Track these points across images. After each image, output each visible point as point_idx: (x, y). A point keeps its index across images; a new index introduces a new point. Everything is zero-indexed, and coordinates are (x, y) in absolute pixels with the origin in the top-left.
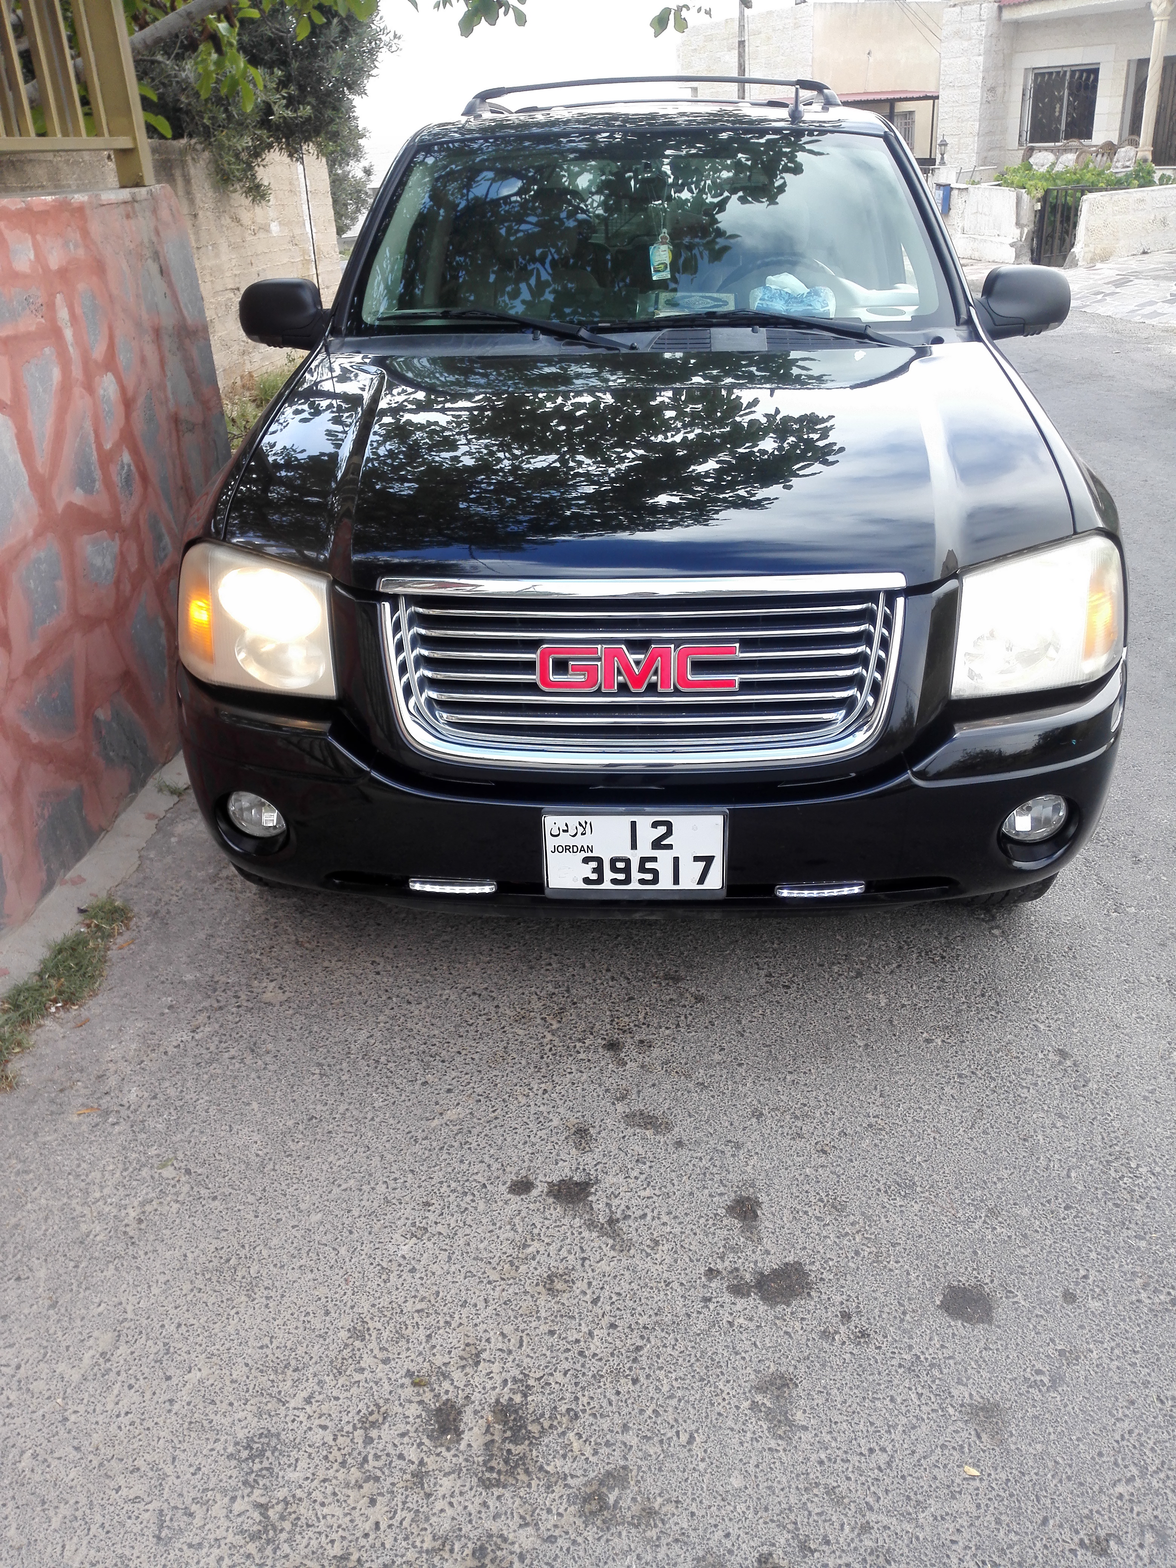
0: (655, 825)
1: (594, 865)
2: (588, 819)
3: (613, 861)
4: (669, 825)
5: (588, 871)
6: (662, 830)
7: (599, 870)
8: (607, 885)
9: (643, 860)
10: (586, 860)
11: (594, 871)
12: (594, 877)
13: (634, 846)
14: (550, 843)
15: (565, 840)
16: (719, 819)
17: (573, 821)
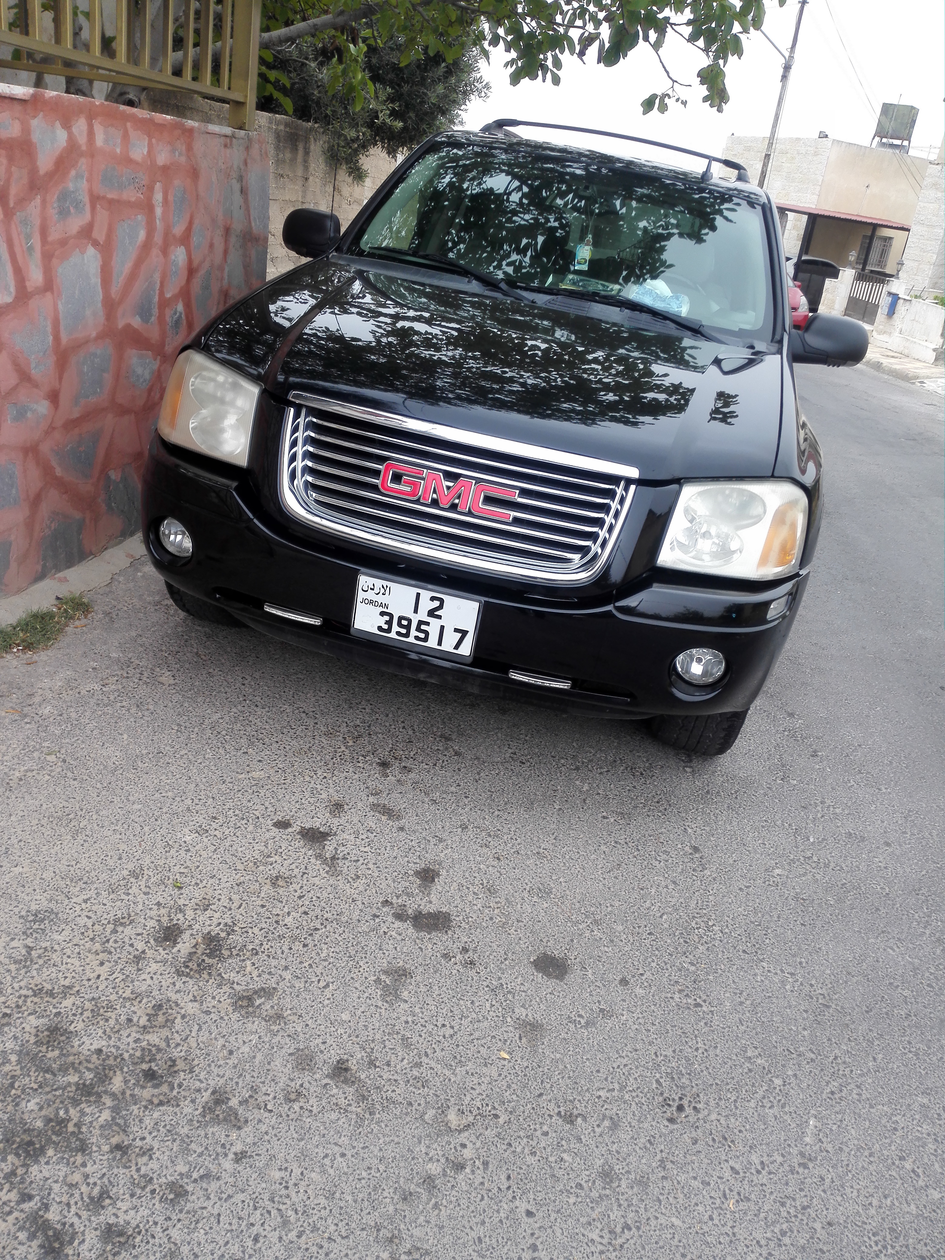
0: (433, 599)
1: (387, 618)
2: (389, 584)
3: (401, 618)
4: (442, 601)
5: (382, 621)
6: (437, 604)
7: (389, 623)
8: (393, 635)
9: (421, 623)
10: (382, 614)
11: (386, 623)
12: (385, 627)
13: (416, 611)
14: (361, 595)
15: (370, 595)
16: (476, 605)
17: (379, 583)
